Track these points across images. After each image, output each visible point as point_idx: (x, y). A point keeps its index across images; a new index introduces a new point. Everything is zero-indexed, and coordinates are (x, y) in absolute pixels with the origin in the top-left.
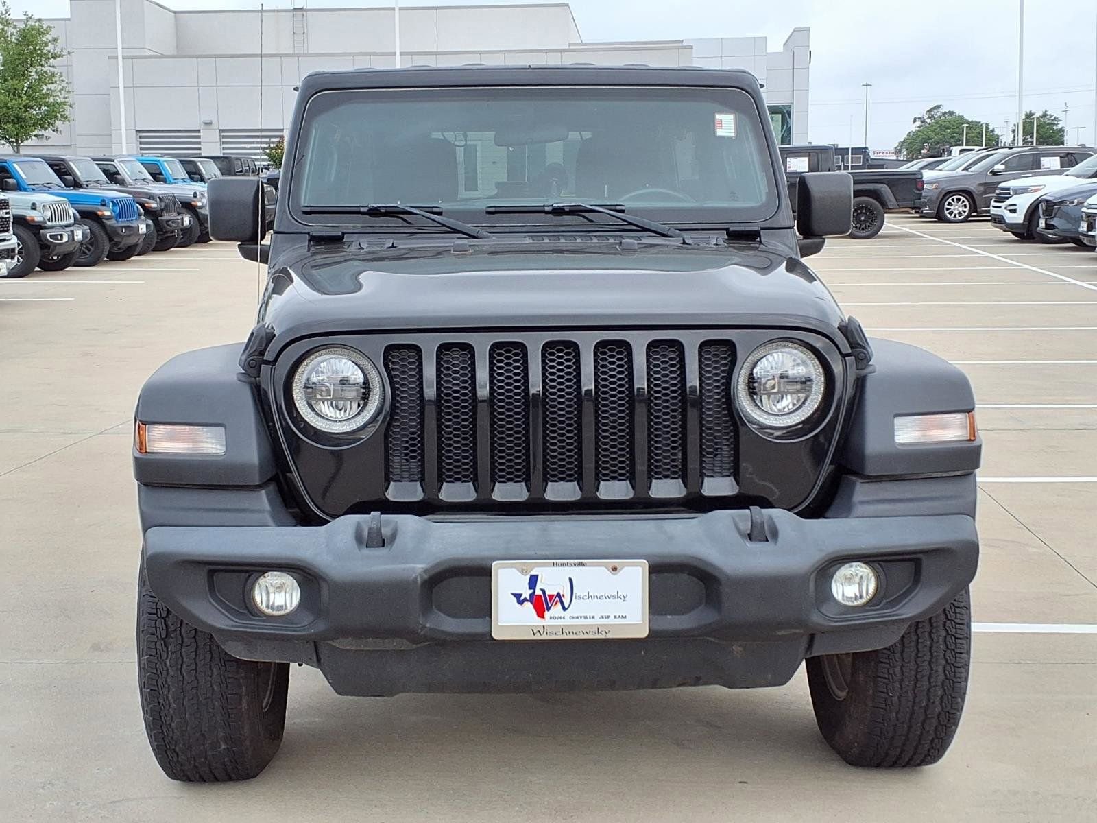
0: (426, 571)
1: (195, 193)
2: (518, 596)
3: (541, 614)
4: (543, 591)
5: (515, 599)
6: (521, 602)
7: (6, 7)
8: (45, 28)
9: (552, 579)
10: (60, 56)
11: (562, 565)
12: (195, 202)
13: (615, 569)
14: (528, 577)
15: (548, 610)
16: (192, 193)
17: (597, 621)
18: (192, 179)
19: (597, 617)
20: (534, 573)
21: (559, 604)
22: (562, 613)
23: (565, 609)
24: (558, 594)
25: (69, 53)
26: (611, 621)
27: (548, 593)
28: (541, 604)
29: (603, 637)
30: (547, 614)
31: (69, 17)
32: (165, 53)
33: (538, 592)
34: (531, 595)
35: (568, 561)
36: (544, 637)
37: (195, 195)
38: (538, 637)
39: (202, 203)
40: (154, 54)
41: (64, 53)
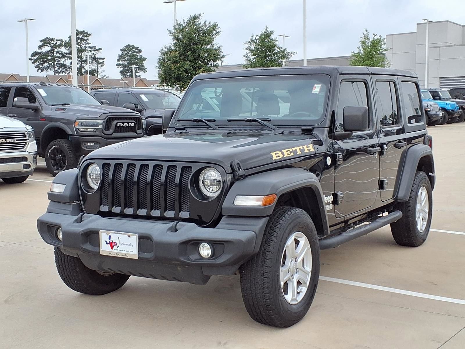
0: (83, 231)
1: (428, 105)
2: (106, 242)
3: (112, 248)
4: (112, 241)
5: (105, 243)
6: (107, 244)
7: (367, 32)
8: (382, 39)
9: (115, 237)
10: (387, 50)
11: (116, 233)
12: (427, 109)
13: (129, 236)
14: (108, 236)
15: (114, 247)
16: (426, 105)
17: (125, 252)
18: (434, 99)
19: (126, 251)
20: (110, 235)
21: (116, 245)
22: (117, 248)
23: (118, 247)
24: (116, 243)
25: (391, 49)
26: (129, 253)
27: (113, 242)
28: (112, 245)
29: (127, 257)
30: (114, 248)
31: (416, 32)
32: (456, 44)
33: (111, 241)
34: (110, 242)
35: (118, 232)
36: (112, 255)
37: (428, 106)
38: (110, 255)
39: (430, 109)
40: (451, 45)
41: (389, 49)
